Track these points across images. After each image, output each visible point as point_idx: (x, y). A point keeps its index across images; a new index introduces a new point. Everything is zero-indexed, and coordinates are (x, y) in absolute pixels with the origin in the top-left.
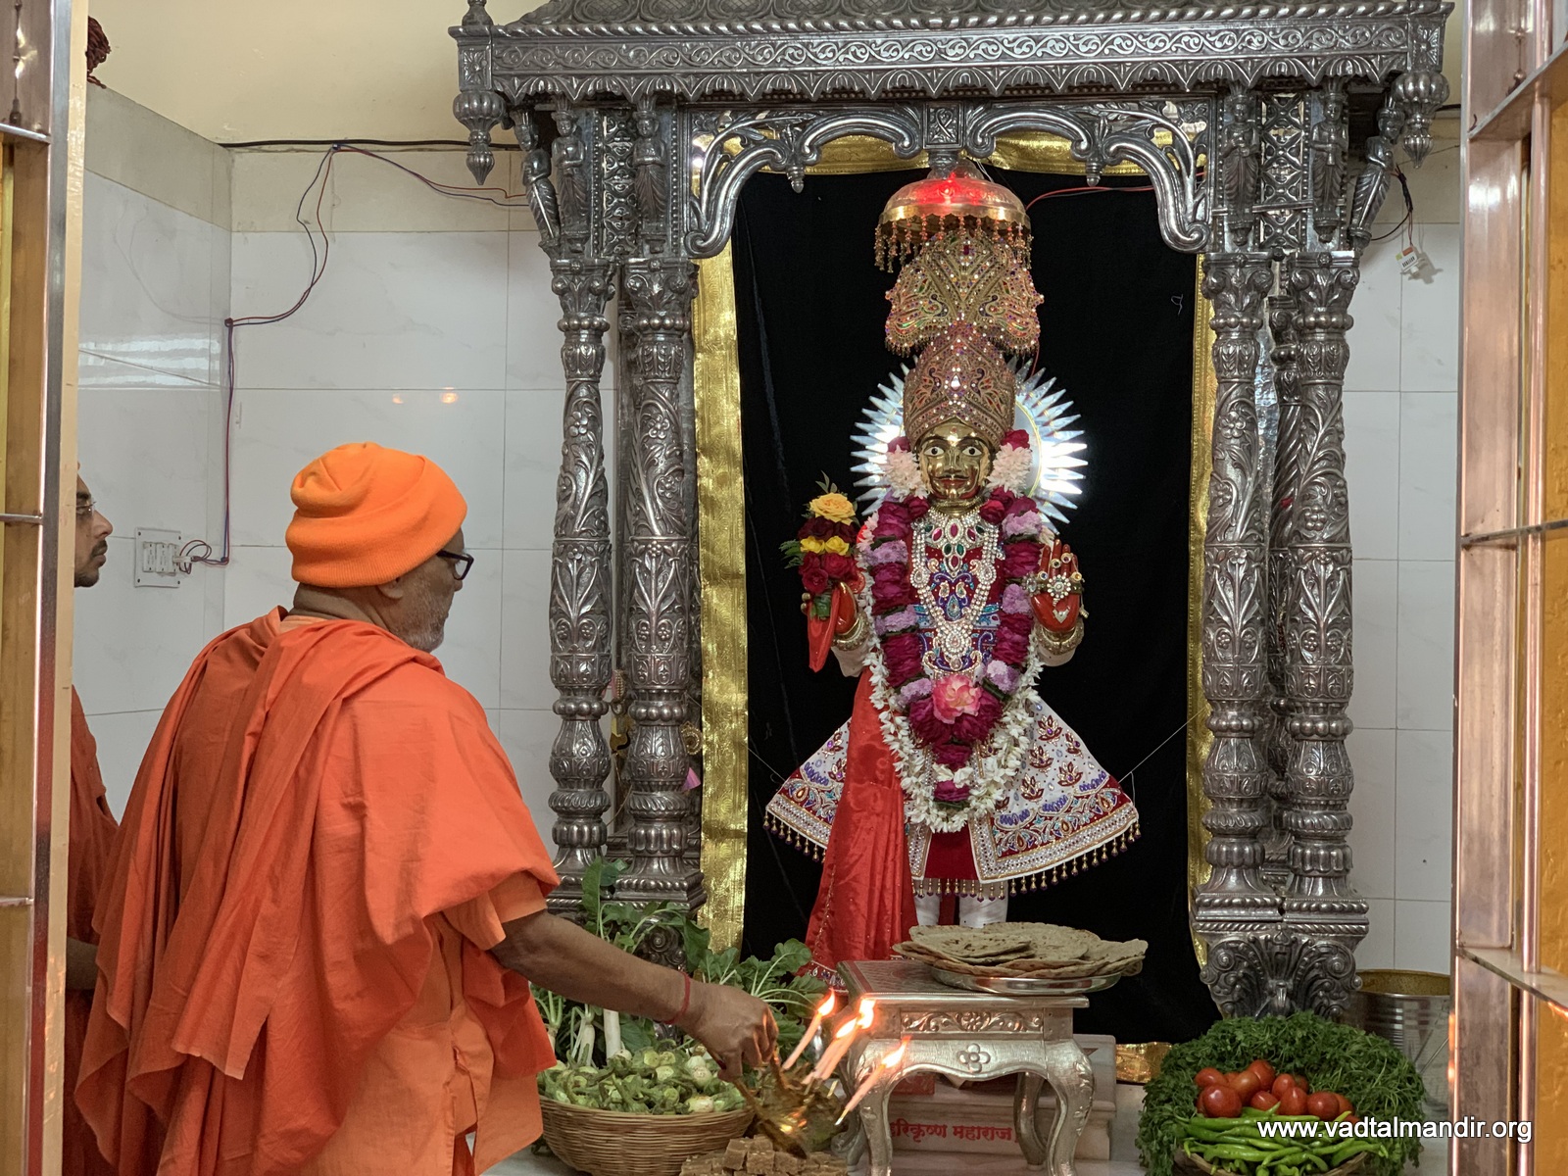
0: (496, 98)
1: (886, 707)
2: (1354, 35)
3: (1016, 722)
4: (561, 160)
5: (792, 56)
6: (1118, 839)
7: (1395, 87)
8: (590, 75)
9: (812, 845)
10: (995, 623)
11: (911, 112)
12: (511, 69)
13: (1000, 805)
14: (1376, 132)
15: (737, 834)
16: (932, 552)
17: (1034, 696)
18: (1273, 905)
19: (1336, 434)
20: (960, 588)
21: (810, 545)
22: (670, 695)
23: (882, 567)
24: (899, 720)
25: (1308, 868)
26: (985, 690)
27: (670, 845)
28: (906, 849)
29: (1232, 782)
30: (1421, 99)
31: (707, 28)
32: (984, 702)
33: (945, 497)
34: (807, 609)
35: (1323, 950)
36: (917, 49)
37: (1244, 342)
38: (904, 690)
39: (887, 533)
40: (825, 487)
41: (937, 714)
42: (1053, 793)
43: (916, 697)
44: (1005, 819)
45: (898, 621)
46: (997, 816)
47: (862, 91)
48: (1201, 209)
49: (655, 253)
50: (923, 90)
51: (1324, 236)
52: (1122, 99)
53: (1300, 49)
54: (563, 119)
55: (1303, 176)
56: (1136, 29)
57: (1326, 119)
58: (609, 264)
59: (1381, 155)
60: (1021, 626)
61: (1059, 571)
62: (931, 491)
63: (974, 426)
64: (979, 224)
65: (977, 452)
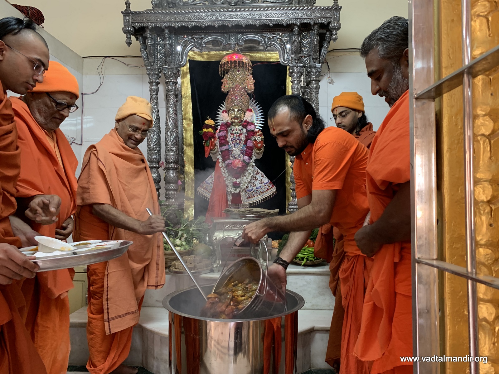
0: (132, 27)
1: (222, 167)
2: (321, 13)
3: (250, 169)
4: (148, 43)
5: (198, 18)
6: (272, 194)
7: (330, 26)
8: (153, 22)
9: (207, 197)
10: (245, 149)
11: (226, 35)
12: (135, 21)
13: (247, 187)
14: (325, 40)
15: (192, 199)
16: (232, 134)
17: (254, 164)
19: (318, 103)
20: (238, 141)
21: (205, 130)
22: (174, 163)
23: (221, 136)
24: (225, 169)
26: (243, 162)
27: (174, 196)
28: (227, 198)
30: (335, 27)
31: (179, 11)
32: (243, 165)
33: (235, 122)
34: (204, 144)
36: (226, 16)
37: (298, 84)
38: (226, 162)
39: (222, 130)
40: (208, 118)
41: (233, 167)
42: (258, 185)
43: (228, 164)
44: (248, 191)
45: (225, 148)
46: (246, 190)
47: (214, 26)
48: (288, 56)
49: (169, 65)
50: (228, 26)
51: (314, 61)
52: (271, 33)
53: (309, 16)
54: (148, 34)
55: (310, 49)
56: (274, 12)
57: (315, 34)
58: (159, 68)
59: (326, 44)
60: (251, 148)
61: (259, 136)
62: (231, 121)
63: (240, 107)
64: (241, 64)
65: (241, 112)
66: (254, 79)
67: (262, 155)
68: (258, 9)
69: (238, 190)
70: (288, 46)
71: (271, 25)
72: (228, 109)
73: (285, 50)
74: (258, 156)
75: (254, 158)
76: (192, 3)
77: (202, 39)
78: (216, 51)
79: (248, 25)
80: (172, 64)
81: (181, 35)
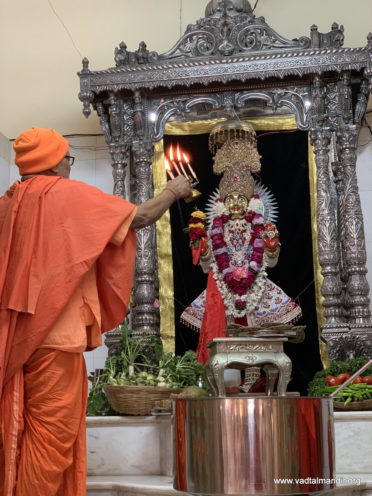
0: (91, 92)
1: (218, 279)
2: (350, 57)
3: (260, 282)
4: (111, 112)
5: (181, 74)
6: (295, 318)
7: (364, 72)
8: (120, 84)
9: (196, 327)
10: (251, 252)
11: (218, 95)
12: (96, 83)
13: (257, 309)
14: (360, 93)
15: (172, 337)
16: (230, 232)
17: (266, 274)
18: (347, 327)
19: (355, 181)
20: (240, 241)
21: (192, 226)
22: (148, 274)
23: (215, 235)
24: (222, 282)
25: (357, 314)
26: (249, 270)
27: (150, 321)
29: (330, 289)
30: (371, 74)
31: (155, 68)
32: (249, 274)
33: (234, 214)
34: (191, 246)
35: (364, 339)
36: (219, 70)
37: (324, 155)
38: (224, 272)
39: (216, 225)
40: (196, 210)
41: (234, 278)
42: (273, 306)
43: (227, 273)
44: (258, 314)
45: (221, 251)
46: (256, 312)
47: (203, 83)
48: (308, 118)
49: (141, 140)
50: (221, 82)
51: (346, 122)
52: (282, 87)
53: (334, 62)
54: (112, 100)
55: (339, 106)
56: (285, 60)
57: (344, 85)
58: (127, 145)
59: (362, 98)
60: (260, 250)
61: (271, 230)
62: (229, 213)
63: (242, 192)
64: (241, 134)
65: (243, 200)
66: (260, 154)
67: (277, 260)
68: (263, 57)
69: (243, 313)
70: (308, 104)
71: (281, 77)
72: (224, 197)
73: (304, 110)
74: (271, 261)
75: (265, 265)
76: (171, 56)
77: (185, 102)
78: (202, 120)
79: (250, 79)
80: (145, 138)
81: (156, 98)
